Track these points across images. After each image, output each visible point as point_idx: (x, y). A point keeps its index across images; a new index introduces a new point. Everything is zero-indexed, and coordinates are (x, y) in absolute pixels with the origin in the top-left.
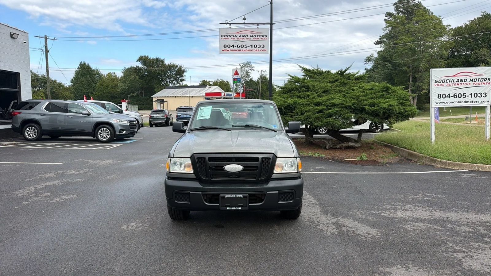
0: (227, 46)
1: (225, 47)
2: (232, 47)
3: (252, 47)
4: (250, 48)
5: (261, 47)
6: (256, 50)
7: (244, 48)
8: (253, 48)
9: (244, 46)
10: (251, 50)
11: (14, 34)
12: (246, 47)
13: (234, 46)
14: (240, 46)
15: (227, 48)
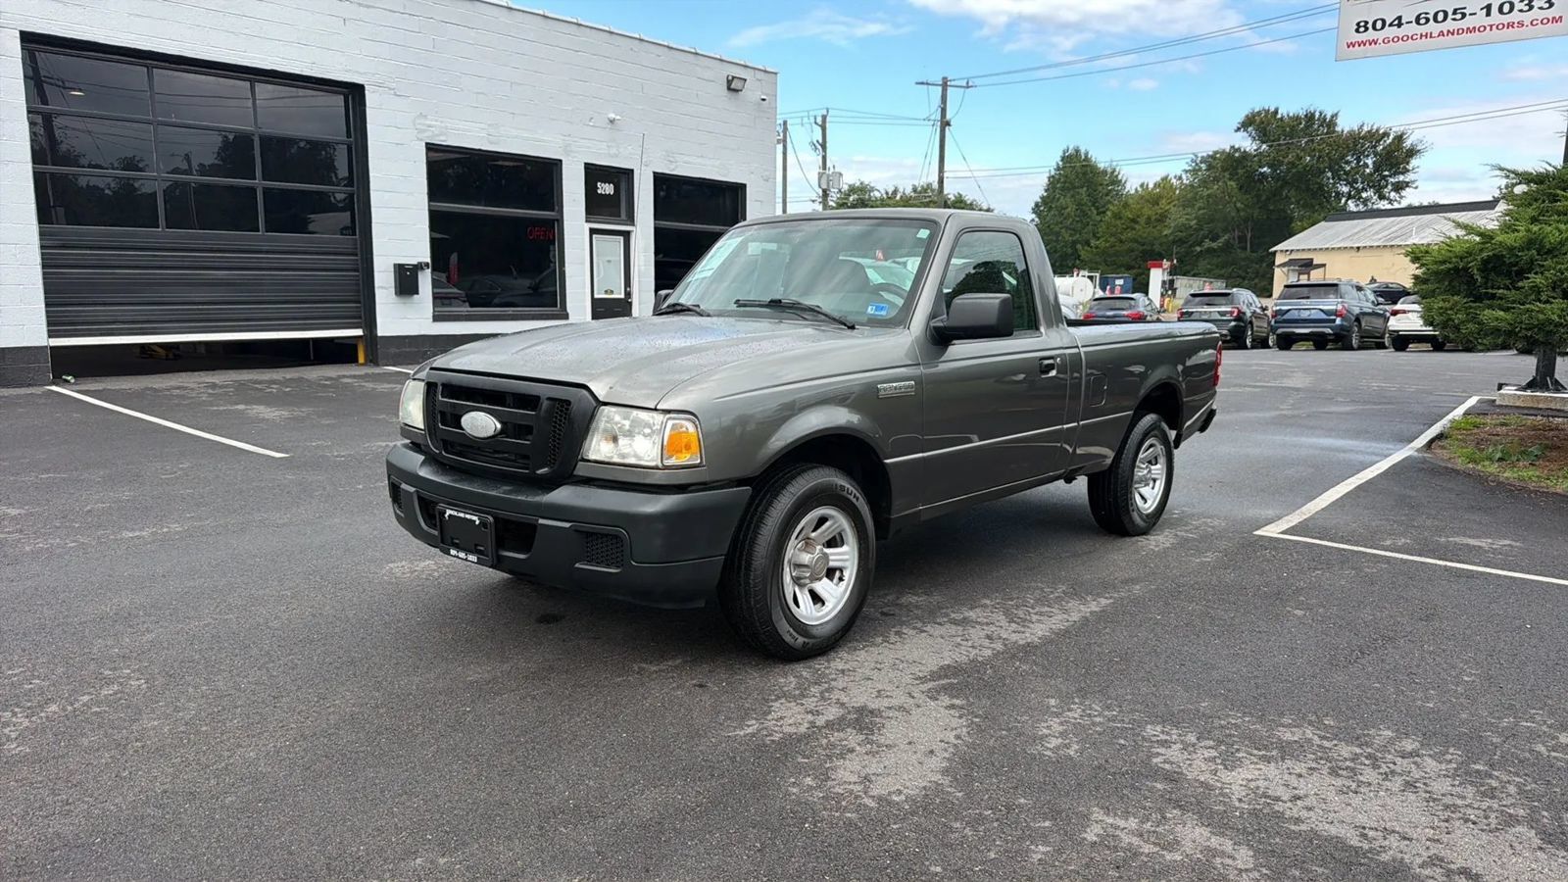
0: (1370, 26)
1: (1362, 29)
2: (1391, 25)
3: (1488, 14)
4: (1481, 19)
5: (1535, 8)
6: (1510, 25)
7: (1450, 25)
8: (1496, 17)
9: (1450, 13)
10: (1481, 29)
11: (733, 78)
12: (1459, 16)
13: (1403, 21)
14: (1431, 17)
15: (1371, 34)
